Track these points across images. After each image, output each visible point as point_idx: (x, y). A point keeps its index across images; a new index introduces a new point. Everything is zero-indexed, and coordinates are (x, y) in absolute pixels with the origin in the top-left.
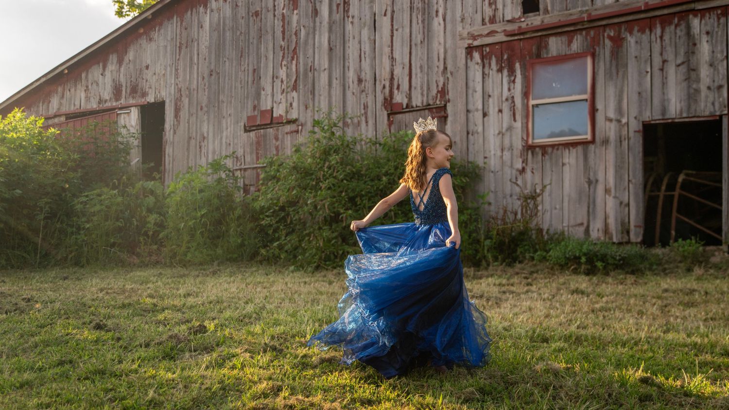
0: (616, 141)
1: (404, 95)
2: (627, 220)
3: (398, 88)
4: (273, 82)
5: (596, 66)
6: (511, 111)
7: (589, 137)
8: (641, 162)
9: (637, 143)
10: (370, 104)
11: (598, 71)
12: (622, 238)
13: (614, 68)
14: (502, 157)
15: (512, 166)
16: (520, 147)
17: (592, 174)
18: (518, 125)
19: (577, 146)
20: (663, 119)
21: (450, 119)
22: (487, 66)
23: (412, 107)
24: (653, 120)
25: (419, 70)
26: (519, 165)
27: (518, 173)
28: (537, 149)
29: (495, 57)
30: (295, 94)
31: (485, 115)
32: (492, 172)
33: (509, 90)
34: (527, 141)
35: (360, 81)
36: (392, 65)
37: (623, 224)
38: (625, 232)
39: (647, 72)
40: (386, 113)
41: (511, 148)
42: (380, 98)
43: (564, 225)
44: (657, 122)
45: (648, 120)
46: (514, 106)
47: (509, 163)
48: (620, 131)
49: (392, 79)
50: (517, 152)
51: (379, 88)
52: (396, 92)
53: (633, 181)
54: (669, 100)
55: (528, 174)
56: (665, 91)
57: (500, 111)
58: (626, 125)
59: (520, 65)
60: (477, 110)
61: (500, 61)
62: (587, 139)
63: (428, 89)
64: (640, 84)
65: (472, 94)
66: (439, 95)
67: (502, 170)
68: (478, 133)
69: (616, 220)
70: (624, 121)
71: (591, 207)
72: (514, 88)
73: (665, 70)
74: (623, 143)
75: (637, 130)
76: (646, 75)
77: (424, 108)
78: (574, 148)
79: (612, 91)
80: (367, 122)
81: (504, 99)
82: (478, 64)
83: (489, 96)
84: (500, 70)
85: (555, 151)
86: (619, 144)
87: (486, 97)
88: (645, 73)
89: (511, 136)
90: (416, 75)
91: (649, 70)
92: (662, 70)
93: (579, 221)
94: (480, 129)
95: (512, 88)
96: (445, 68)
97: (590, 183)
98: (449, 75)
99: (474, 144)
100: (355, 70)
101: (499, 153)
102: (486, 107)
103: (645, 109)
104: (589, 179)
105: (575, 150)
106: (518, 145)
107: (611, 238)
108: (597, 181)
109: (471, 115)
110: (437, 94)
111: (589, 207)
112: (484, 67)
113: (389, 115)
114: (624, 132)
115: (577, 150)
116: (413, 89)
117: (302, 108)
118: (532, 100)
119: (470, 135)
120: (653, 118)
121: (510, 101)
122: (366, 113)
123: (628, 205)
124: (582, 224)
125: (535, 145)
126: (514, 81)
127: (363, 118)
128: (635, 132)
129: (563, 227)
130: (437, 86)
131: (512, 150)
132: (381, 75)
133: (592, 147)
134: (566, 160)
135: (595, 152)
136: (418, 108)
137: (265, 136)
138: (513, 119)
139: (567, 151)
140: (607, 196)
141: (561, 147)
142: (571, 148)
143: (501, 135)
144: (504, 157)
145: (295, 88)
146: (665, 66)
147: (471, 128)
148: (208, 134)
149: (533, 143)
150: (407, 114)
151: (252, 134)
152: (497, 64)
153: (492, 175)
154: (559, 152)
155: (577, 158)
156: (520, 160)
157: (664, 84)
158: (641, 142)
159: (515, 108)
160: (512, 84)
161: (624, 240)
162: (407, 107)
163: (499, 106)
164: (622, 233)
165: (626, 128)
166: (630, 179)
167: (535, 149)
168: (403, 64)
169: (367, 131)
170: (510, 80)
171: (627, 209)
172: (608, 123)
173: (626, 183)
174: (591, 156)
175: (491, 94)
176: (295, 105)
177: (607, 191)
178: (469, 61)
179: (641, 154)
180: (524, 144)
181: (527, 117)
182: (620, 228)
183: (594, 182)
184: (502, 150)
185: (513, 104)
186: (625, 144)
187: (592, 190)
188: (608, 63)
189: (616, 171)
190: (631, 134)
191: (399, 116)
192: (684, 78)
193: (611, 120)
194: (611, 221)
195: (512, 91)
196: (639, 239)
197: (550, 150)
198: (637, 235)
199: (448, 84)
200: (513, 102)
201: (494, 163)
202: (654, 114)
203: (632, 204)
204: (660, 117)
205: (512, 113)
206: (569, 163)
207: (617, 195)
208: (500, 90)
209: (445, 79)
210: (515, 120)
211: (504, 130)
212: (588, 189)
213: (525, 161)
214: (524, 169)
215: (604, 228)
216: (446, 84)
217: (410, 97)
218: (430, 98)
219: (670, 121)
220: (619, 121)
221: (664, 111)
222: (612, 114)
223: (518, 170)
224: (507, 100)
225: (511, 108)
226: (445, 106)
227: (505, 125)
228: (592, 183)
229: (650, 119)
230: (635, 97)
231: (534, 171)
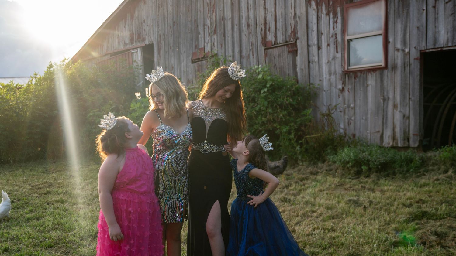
0: (401, 67)
1: (273, 34)
2: (407, 130)
3: (269, 30)
4: (204, 28)
5: (389, 7)
6: (335, 44)
7: (383, 64)
8: (418, 83)
9: (416, 67)
10: (254, 42)
11: (390, 11)
12: (404, 143)
13: (401, 8)
14: (330, 80)
15: (336, 87)
16: (341, 72)
17: (385, 93)
18: (339, 55)
19: (376, 71)
20: (434, 48)
21: (299, 52)
22: (320, 10)
23: (278, 44)
24: (427, 49)
25: (280, 16)
26: (340, 87)
27: (340, 92)
28: (351, 73)
29: (325, 4)
30: (215, 37)
31: (319, 48)
32: (325, 91)
33: (334, 29)
34: (344, 67)
35: (248, 25)
36: (265, 14)
37: (405, 132)
38: (406, 139)
39: (424, 10)
40: (263, 48)
41: (335, 73)
42: (260, 38)
43: (368, 132)
44: (431, 50)
45: (423, 49)
46: (337, 41)
47: (334, 84)
48: (404, 59)
49: (265, 23)
50: (338, 76)
51: (259, 30)
52: (268, 33)
53: (413, 98)
54: (439, 32)
55: (346, 93)
56: (437, 24)
57: (328, 45)
58: (408, 53)
59: (340, 9)
60: (314, 45)
61: (328, 7)
62: (381, 65)
63: (286, 30)
64: (419, 20)
65: (311, 33)
66: (292, 34)
67: (330, 89)
68: (315, 62)
69: (401, 129)
70: (407, 50)
71: (385, 118)
72: (336, 27)
73: (437, 8)
74: (406, 68)
75: (416, 57)
76: (423, 12)
77: (284, 44)
78: (374, 73)
79: (399, 26)
80: (253, 55)
81: (330, 35)
82: (314, 9)
83: (322, 34)
84: (328, 14)
85: (362, 75)
86: (403, 69)
87: (320, 34)
88: (422, 11)
89: (335, 64)
90: (279, 20)
91: (425, 8)
92: (434, 7)
93: (377, 130)
94: (316, 59)
95: (335, 27)
96: (295, 14)
97: (384, 100)
98: (298, 19)
99: (313, 70)
100: (246, 19)
101: (328, 78)
102: (320, 42)
103: (422, 41)
104: (384, 97)
105: (374, 74)
106: (339, 70)
107: (397, 143)
108: (389, 98)
109: (310, 49)
110: (291, 34)
111: (383, 119)
112: (318, 12)
113: (265, 49)
114: (407, 60)
115: (376, 75)
116: (278, 30)
117: (219, 46)
118: (347, 36)
119: (311, 64)
120: (428, 48)
121: (334, 37)
122: (252, 49)
123: (409, 118)
124: (379, 132)
125: (349, 70)
126: (336, 22)
127: (251, 53)
128: (415, 59)
129: (367, 133)
130: (291, 27)
131: (336, 74)
132: (259, 21)
133: (386, 72)
134: (369, 82)
135: (387, 76)
136: (281, 45)
137: (202, 66)
138: (336, 51)
139: (370, 75)
140: (395, 110)
141: (366, 72)
142: (372, 73)
143: (329, 63)
144: (331, 80)
145: (215, 32)
146: (437, 4)
147: (311, 58)
148: (174, 65)
149: (348, 69)
150: (275, 49)
151: (195, 65)
152: (326, 9)
153: (324, 93)
154: (365, 76)
155: (376, 80)
156: (341, 82)
157: (436, 19)
158: (419, 67)
159: (337, 42)
160: (335, 24)
161: (406, 145)
162: (275, 44)
163: (327, 41)
164: (404, 140)
165: (408, 56)
166: (410, 97)
167: (350, 73)
168: (271, 12)
169: (254, 62)
170: (334, 21)
171: (408, 121)
172: (396, 52)
173: (408, 101)
174: (385, 79)
175: (323, 32)
176: (216, 44)
177: (395, 106)
178: (309, 7)
179: (418, 78)
180: (343, 70)
181: (344, 49)
182: (403, 136)
183: (387, 99)
184: (330, 75)
185: (336, 40)
186: (407, 69)
187: (385, 106)
188: (397, 4)
189: (401, 91)
190: (412, 61)
191: (270, 50)
192: (450, 13)
193: (398, 50)
194: (398, 130)
195: (336, 29)
196: (416, 145)
197: (359, 74)
198: (414, 142)
199: (297, 26)
200: (336, 38)
201: (325, 84)
202: (428, 44)
203: (412, 117)
204: (432, 47)
205: (335, 46)
206: (371, 84)
207: (402, 110)
208: (328, 29)
209: (295, 22)
210: (337, 52)
211: (330, 60)
212: (383, 105)
213: (344, 83)
214: (343, 88)
215: (392, 135)
216: (296, 26)
217: (276, 37)
218: (287, 36)
219: (439, 49)
220: (403, 51)
221: (435, 41)
222: (399, 46)
223: (339, 90)
224: (332, 36)
225: (335, 43)
226: (296, 42)
227: (331, 56)
228: (385, 100)
229: (425, 49)
230: (415, 31)
231: (350, 90)
